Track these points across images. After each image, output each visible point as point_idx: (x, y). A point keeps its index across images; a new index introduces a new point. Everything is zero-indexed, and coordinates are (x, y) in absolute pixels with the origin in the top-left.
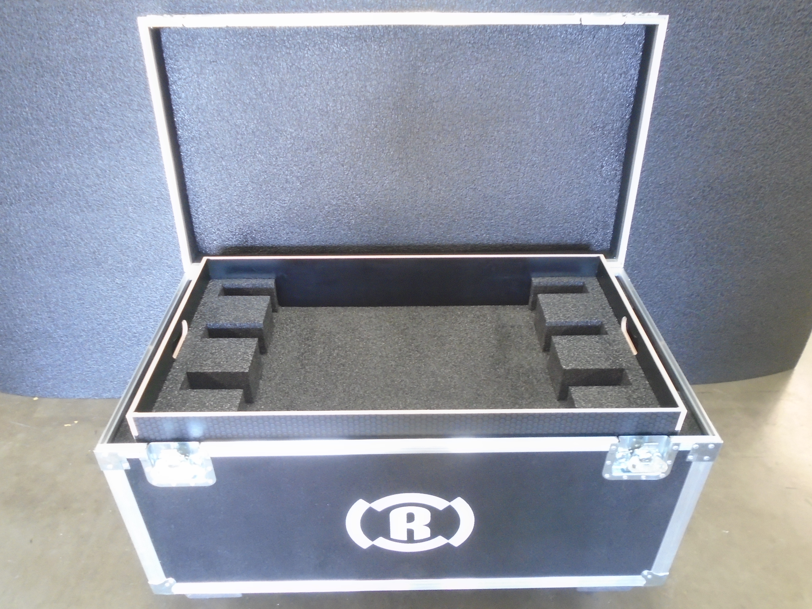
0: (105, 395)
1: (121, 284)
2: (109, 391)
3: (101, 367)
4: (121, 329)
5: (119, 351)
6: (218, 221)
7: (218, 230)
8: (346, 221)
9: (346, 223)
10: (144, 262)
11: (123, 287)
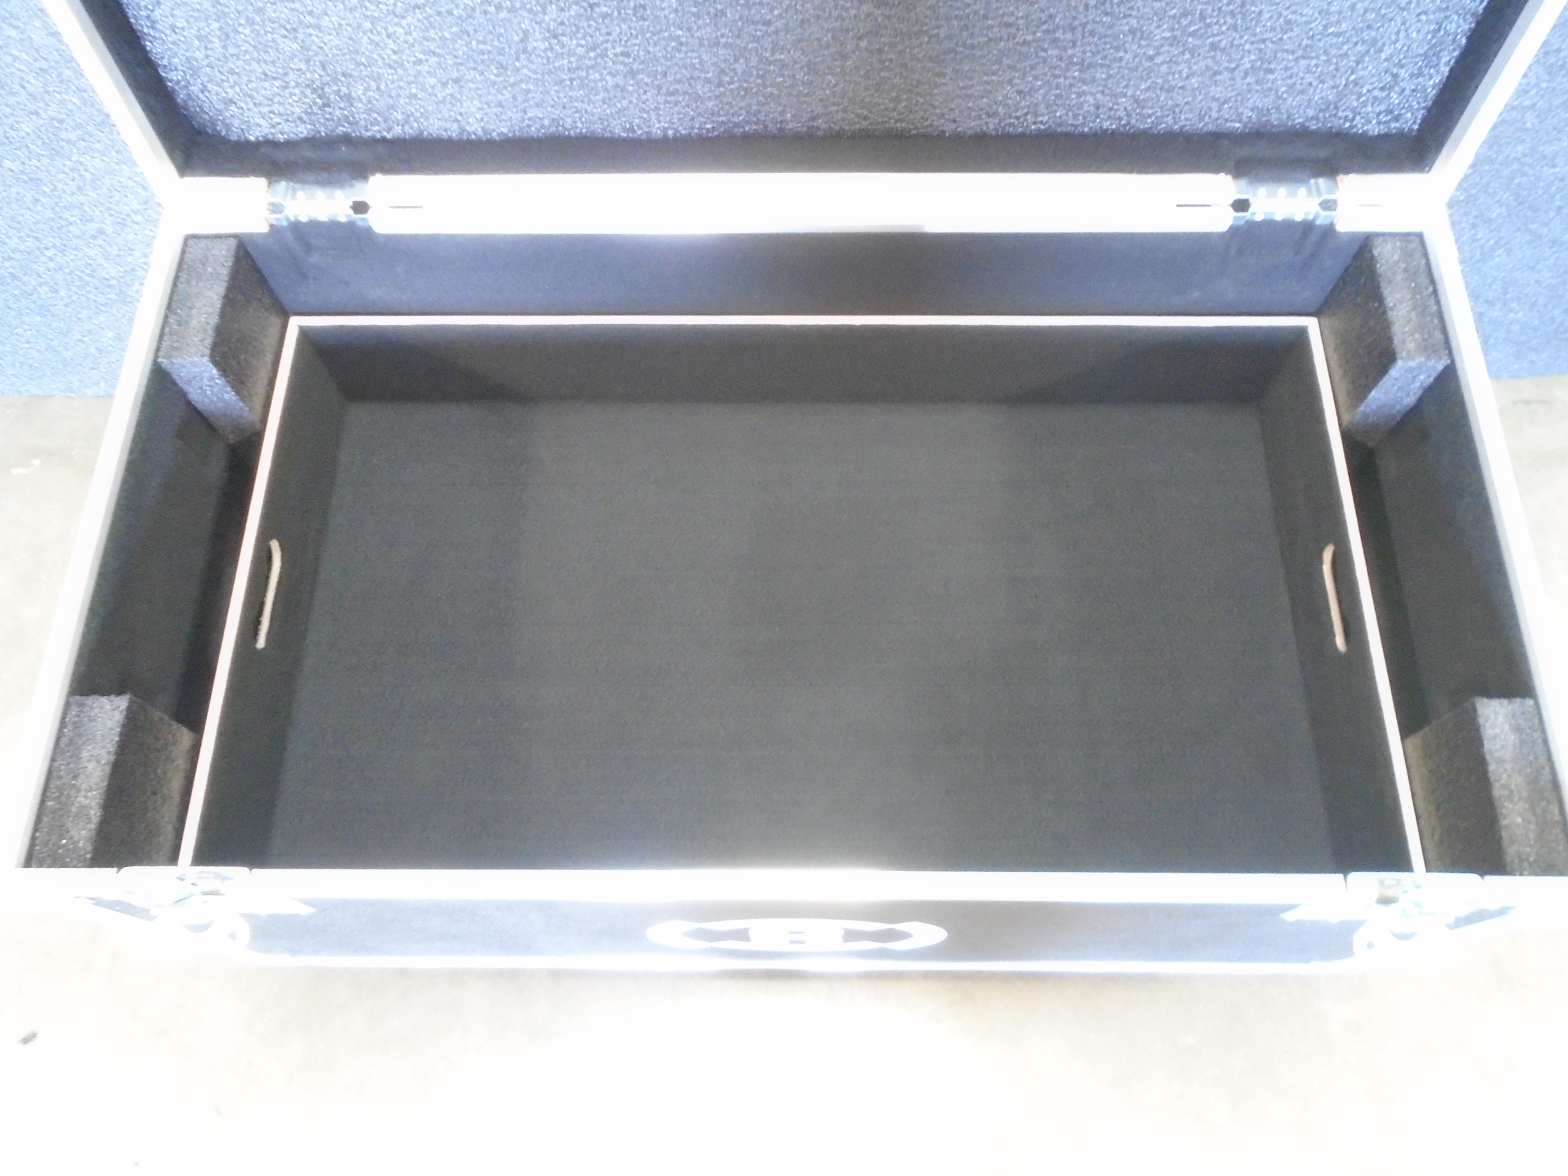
0: (88, 391)
1: (22, 172)
2: (97, 384)
3: (56, 342)
4: (67, 270)
5: (84, 314)
6: (225, 47)
7: (232, 72)
8: (618, 50)
9: (615, 55)
10: (61, 121)
11: (31, 179)
